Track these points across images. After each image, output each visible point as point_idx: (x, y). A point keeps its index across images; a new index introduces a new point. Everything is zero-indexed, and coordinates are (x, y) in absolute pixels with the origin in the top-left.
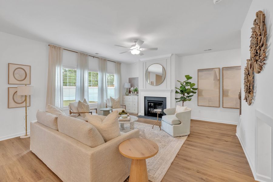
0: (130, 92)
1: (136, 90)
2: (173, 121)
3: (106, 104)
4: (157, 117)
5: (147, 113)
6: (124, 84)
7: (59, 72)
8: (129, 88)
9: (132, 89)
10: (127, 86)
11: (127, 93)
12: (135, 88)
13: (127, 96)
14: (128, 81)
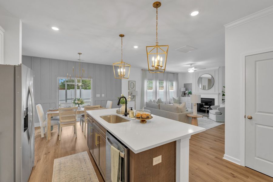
0: (185, 94)
1: (190, 93)
2: (216, 113)
3: (170, 102)
4: (205, 112)
5: (199, 110)
6: (181, 88)
7: (146, 83)
8: (184, 91)
9: (187, 92)
10: (183, 89)
11: (183, 95)
12: (189, 91)
13: (183, 97)
14: (183, 86)
